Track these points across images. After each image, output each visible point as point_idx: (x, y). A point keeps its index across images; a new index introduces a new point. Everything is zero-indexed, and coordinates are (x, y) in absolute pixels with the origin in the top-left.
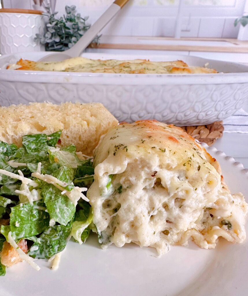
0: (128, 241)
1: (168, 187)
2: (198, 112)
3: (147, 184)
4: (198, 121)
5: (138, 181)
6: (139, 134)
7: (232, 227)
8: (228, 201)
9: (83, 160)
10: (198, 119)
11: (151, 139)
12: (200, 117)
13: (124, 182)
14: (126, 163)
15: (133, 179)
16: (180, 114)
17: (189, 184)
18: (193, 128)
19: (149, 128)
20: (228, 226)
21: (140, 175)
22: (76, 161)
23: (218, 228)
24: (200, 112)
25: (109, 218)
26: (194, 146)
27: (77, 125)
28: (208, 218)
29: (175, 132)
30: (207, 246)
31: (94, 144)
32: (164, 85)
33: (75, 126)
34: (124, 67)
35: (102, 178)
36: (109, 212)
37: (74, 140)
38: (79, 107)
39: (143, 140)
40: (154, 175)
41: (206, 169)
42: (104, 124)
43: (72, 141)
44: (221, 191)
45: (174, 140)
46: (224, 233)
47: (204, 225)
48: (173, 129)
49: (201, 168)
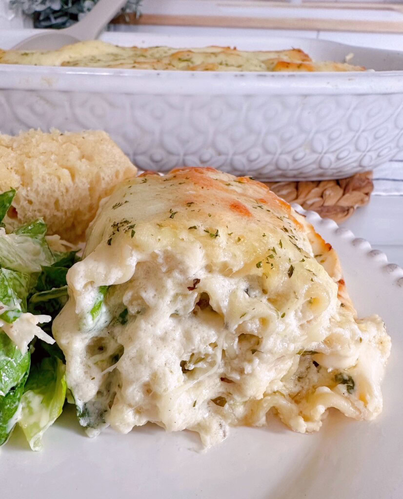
0: (139, 421)
1: (224, 311)
2: (320, 153)
3: (179, 306)
4: (320, 171)
5: (161, 301)
6: (170, 197)
7: (355, 388)
8: (349, 338)
9: (61, 253)
10: (321, 168)
11: (193, 207)
12: (325, 163)
13: (131, 302)
14: (133, 260)
15: (148, 295)
16: (284, 157)
17: (270, 305)
18: (312, 185)
19: (195, 184)
20: (348, 386)
21: (163, 287)
22: (42, 256)
23: (326, 389)
24: (325, 153)
25: (98, 376)
26: (286, 223)
27: (48, 177)
28: (308, 368)
29: (250, 192)
30: (303, 425)
31: (87, 217)
32: (248, 96)
33: (44, 181)
34: (180, 59)
35: (80, 294)
36: (99, 363)
37: (44, 209)
38: (57, 141)
39: (174, 210)
40: (192, 286)
41: (306, 273)
42: (107, 175)
43: (40, 211)
44: (338, 318)
45: (241, 212)
46: (339, 399)
47: (299, 384)
48: (247, 186)
49: (294, 272)
